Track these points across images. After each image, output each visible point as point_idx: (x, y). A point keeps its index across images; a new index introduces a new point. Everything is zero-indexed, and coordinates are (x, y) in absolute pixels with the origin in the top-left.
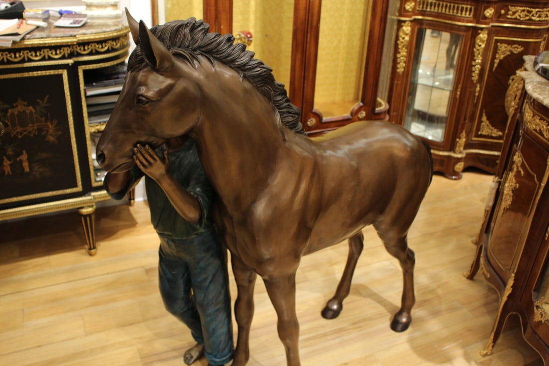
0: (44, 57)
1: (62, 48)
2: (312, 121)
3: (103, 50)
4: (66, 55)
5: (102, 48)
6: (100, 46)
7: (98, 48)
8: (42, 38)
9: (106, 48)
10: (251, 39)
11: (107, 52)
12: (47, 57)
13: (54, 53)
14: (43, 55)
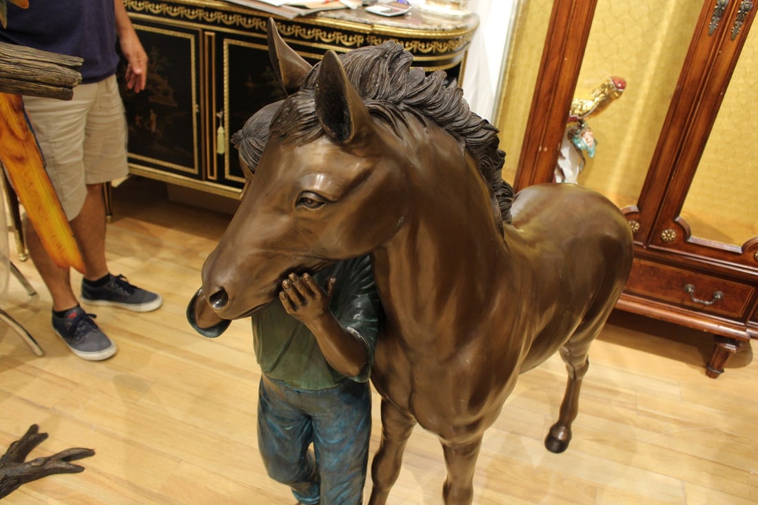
0: (335, 41)
1: (356, 36)
2: (671, 233)
3: (426, 51)
4: (358, 45)
5: (425, 48)
6: (423, 46)
7: (421, 47)
8: (335, 18)
9: (430, 49)
10: (621, 90)
11: (430, 54)
12: (337, 42)
13: (346, 39)
14: (334, 39)
